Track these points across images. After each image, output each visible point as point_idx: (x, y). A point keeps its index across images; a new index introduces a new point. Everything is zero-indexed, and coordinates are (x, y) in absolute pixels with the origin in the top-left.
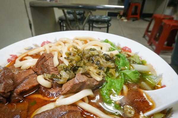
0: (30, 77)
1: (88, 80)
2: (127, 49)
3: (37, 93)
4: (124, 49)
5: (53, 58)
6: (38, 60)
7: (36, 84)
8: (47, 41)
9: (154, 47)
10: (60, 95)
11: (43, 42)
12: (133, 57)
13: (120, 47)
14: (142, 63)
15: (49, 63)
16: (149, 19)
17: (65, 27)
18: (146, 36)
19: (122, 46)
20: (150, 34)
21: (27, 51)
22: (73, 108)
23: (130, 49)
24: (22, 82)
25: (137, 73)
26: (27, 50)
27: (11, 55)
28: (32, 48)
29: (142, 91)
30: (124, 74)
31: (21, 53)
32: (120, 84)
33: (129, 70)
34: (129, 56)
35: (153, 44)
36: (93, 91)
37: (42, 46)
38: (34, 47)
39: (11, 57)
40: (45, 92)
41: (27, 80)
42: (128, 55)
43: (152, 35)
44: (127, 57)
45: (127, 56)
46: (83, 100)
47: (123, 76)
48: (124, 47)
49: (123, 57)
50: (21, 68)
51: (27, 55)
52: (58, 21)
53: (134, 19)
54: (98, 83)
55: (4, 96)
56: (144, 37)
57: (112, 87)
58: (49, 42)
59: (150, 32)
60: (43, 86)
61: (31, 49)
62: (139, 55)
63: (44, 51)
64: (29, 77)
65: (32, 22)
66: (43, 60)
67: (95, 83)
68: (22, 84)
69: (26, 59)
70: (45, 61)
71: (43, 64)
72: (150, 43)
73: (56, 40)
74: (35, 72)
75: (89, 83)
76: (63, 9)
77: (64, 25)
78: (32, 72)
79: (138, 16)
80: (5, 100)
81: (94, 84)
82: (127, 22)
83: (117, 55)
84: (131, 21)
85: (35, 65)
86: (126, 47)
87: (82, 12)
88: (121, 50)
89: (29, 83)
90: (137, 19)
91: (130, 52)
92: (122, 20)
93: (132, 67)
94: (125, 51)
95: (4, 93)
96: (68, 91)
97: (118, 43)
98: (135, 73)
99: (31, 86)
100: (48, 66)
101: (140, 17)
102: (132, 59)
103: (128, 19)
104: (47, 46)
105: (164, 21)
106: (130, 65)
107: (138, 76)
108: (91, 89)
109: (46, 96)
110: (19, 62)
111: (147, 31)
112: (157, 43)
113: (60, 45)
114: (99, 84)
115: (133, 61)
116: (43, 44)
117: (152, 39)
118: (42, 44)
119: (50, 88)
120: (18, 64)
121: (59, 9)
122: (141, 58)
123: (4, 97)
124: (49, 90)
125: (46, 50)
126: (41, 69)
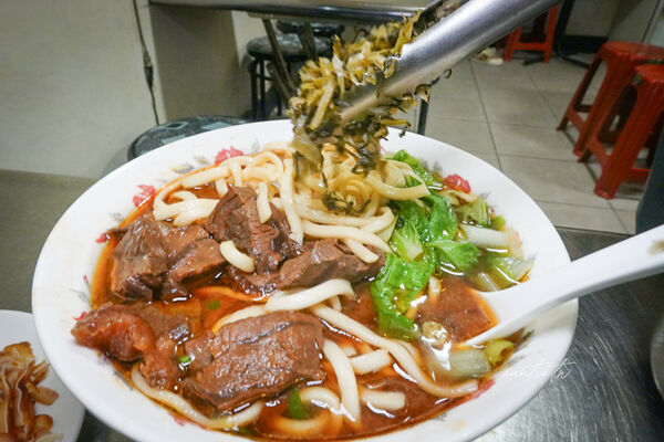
0: (200, 246)
1: (342, 258)
2: (459, 183)
3: (219, 283)
4: (451, 182)
5: (256, 199)
6: (218, 205)
7: (217, 261)
8: (232, 148)
9: (598, 169)
10: (274, 289)
11: (221, 150)
12: (470, 205)
13: (439, 176)
14: (493, 224)
15: (247, 211)
16: (588, 59)
17: (268, 79)
18: (570, 123)
19: (446, 173)
20: (584, 116)
21: (178, 175)
22: (305, 317)
23: (467, 182)
24: (182, 255)
25: (471, 249)
26: (180, 172)
27: (141, 187)
28: (191, 168)
29: (475, 292)
30: (436, 249)
31: (165, 181)
32: (422, 274)
33: (454, 240)
34: (463, 202)
35: (593, 158)
36: (354, 285)
37: (218, 163)
38: (197, 166)
39: (142, 191)
40: (240, 280)
41: (195, 251)
42: (459, 198)
43: (592, 120)
44: (453, 206)
45: (456, 202)
46: (328, 303)
47: (433, 256)
48: (450, 177)
49: (442, 205)
50: (175, 223)
51: (181, 188)
52: (245, 59)
53: (533, 57)
54: (366, 268)
55: (151, 282)
56: (563, 127)
57: (402, 281)
58: (240, 153)
59: (586, 109)
60: (235, 268)
61: (188, 170)
62: (491, 201)
63: (226, 178)
64: (196, 246)
65: (154, 62)
66: (232, 205)
67: (360, 268)
68: (183, 261)
69: (181, 200)
70: (237, 208)
71: (231, 214)
72: (582, 153)
73: (256, 146)
74: (211, 235)
75: (344, 264)
76: (266, 16)
77: (267, 74)
78: (202, 233)
79: (547, 46)
80: (150, 293)
81: (358, 270)
82: (500, 66)
83: (423, 199)
84: (517, 64)
85: (210, 217)
86: (456, 177)
87: (335, 26)
88: (440, 185)
89: (201, 259)
90: (541, 58)
91: (467, 190)
92: (485, 57)
93: (464, 233)
94: (452, 188)
95: (150, 276)
96: (296, 280)
97: (436, 163)
98: (466, 248)
99: (206, 264)
100: (245, 218)
101: (555, 49)
102: (467, 211)
103: (506, 57)
104: (233, 164)
105: (642, 72)
106: (459, 228)
107: (473, 257)
108: (350, 281)
109: (243, 291)
110: (163, 204)
111: (577, 104)
112: (609, 152)
113: (269, 162)
114: (369, 271)
115: (470, 218)
116: (221, 158)
117: (593, 138)
118: (217, 157)
119: (251, 274)
120: (161, 210)
121: (251, 16)
122: (493, 211)
123: (149, 286)
124: (250, 279)
125: (231, 174)
126: (227, 226)
